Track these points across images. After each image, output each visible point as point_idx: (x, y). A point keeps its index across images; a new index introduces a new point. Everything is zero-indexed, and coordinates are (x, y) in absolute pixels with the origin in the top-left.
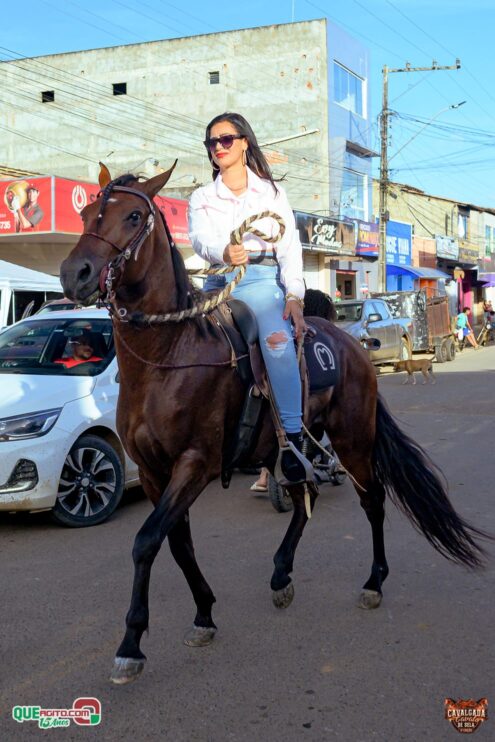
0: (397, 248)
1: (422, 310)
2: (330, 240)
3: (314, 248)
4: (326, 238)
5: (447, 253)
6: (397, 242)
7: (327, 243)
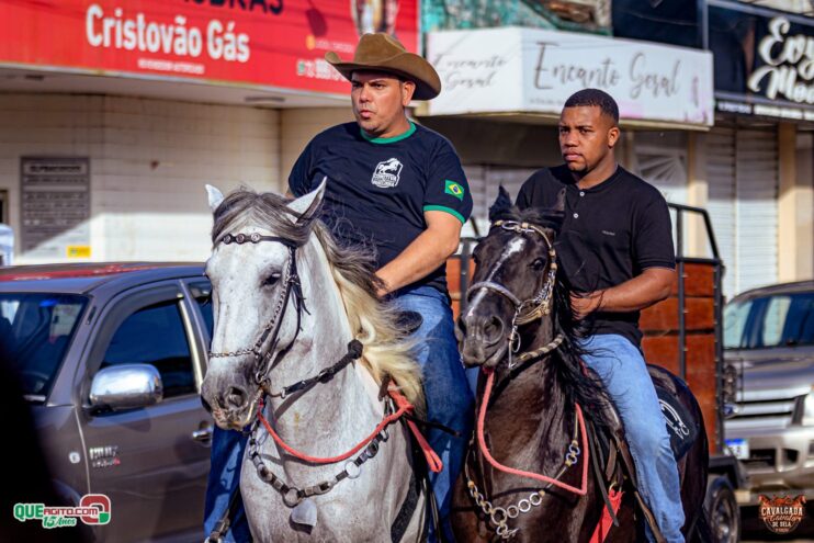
2: (810, 84)
4: (799, 80)
7: (801, 93)
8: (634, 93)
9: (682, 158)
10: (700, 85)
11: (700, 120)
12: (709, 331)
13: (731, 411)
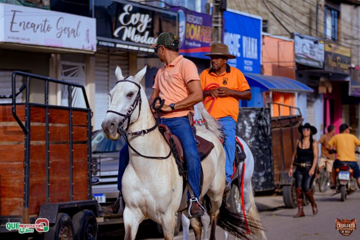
0: (241, 50)
1: (264, 135)
2: (142, 34)
3: (118, 46)
4: (137, 33)
5: (308, 58)
6: (241, 41)
7: (138, 39)
8: (58, 35)
9: (83, 67)
10: (90, 33)
11: (90, 49)
12: (84, 142)
13: (98, 181)
